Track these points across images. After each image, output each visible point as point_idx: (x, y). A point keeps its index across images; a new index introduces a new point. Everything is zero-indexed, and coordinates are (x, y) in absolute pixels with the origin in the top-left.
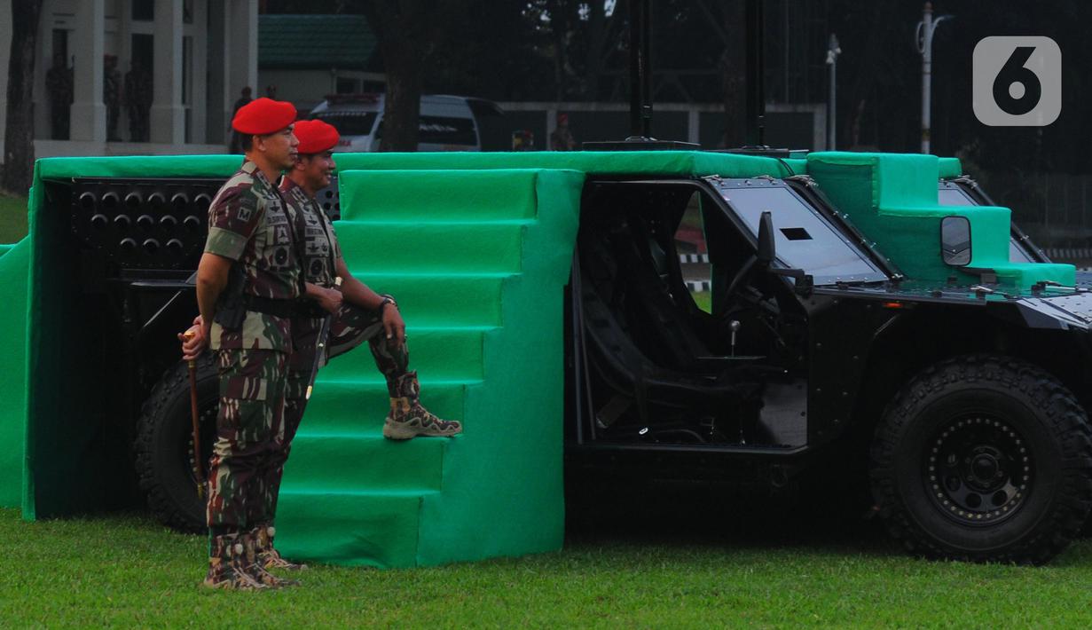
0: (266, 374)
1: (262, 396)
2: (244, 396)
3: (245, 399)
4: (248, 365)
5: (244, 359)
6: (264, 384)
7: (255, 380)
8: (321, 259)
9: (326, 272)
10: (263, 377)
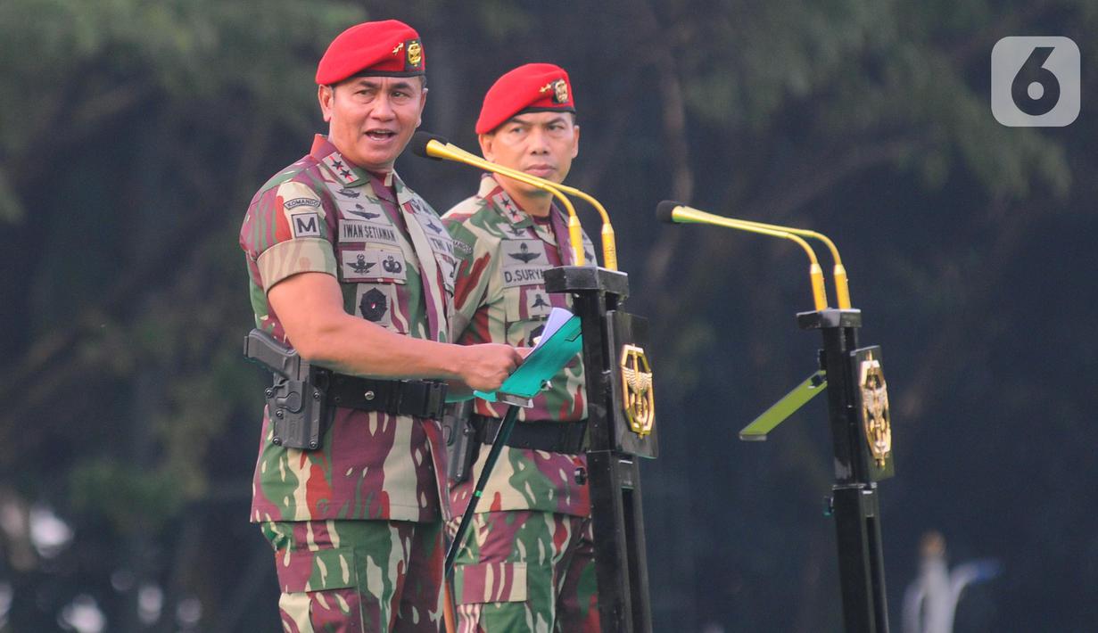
0: (523, 554)
1: (519, 592)
2: (487, 598)
3: (492, 603)
4: (488, 543)
5: (482, 530)
6: (520, 571)
7: (502, 566)
8: (381, 288)
9: (399, 315)
10: (518, 559)
